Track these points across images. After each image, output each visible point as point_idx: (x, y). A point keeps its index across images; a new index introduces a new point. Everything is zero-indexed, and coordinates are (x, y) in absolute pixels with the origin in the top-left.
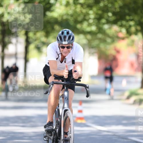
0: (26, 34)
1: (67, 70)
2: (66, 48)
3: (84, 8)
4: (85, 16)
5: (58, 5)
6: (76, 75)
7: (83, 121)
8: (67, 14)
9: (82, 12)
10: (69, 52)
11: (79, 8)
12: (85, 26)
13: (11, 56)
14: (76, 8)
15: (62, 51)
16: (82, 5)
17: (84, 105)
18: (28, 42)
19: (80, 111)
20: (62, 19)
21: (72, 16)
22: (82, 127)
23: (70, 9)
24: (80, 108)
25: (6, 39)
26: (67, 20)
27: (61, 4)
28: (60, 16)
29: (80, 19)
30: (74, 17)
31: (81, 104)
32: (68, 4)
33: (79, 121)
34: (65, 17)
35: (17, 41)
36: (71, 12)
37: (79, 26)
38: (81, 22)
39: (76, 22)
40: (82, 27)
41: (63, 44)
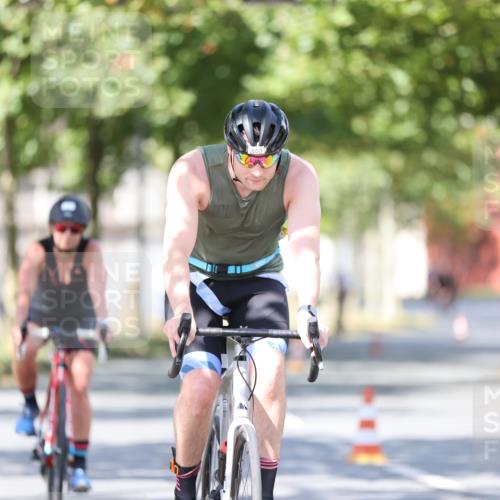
3: (376, 63)
5: (283, 52)
7: (378, 460)
8: (317, 85)
11: (358, 63)
16: (370, 52)
17: (381, 401)
19: (368, 424)
22: (372, 479)
23: (329, 66)
24: (367, 412)
30: (344, 94)
31: (369, 399)
32: (319, 50)
33: (363, 459)
37: (358, 125)
38: (365, 111)
39: (350, 110)
40: (369, 127)
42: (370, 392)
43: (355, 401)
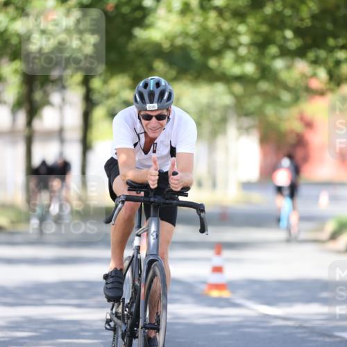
0: (86, 81)
1: (156, 170)
2: (154, 119)
3: (225, 20)
4: (227, 38)
5: (161, 12)
6: (176, 182)
7: (225, 294)
8: (185, 34)
9: (220, 29)
10: (162, 128)
11: (212, 20)
12: (227, 63)
13: (48, 135)
14: (206, 19)
15: (146, 126)
16: (220, 11)
17: (227, 254)
18: (90, 102)
19: (218, 270)
20: (172, 45)
21: (196, 37)
22: (221, 307)
23: (192, 21)
24: (217, 261)
25: (38, 96)
26: (184, 49)
27: (170, 11)
28: (167, 38)
29: (215, 45)
30: (202, 40)
31: (218, 253)
32: (186, 10)
33: (215, 294)
34: (179, 42)
35: (63, 100)
36: (193, 29)
37: (213, 63)
38: (218, 53)
39: (207, 52)
40: (220, 64)
41: (146, 110)
42: (219, 247)
43: (209, 253)
